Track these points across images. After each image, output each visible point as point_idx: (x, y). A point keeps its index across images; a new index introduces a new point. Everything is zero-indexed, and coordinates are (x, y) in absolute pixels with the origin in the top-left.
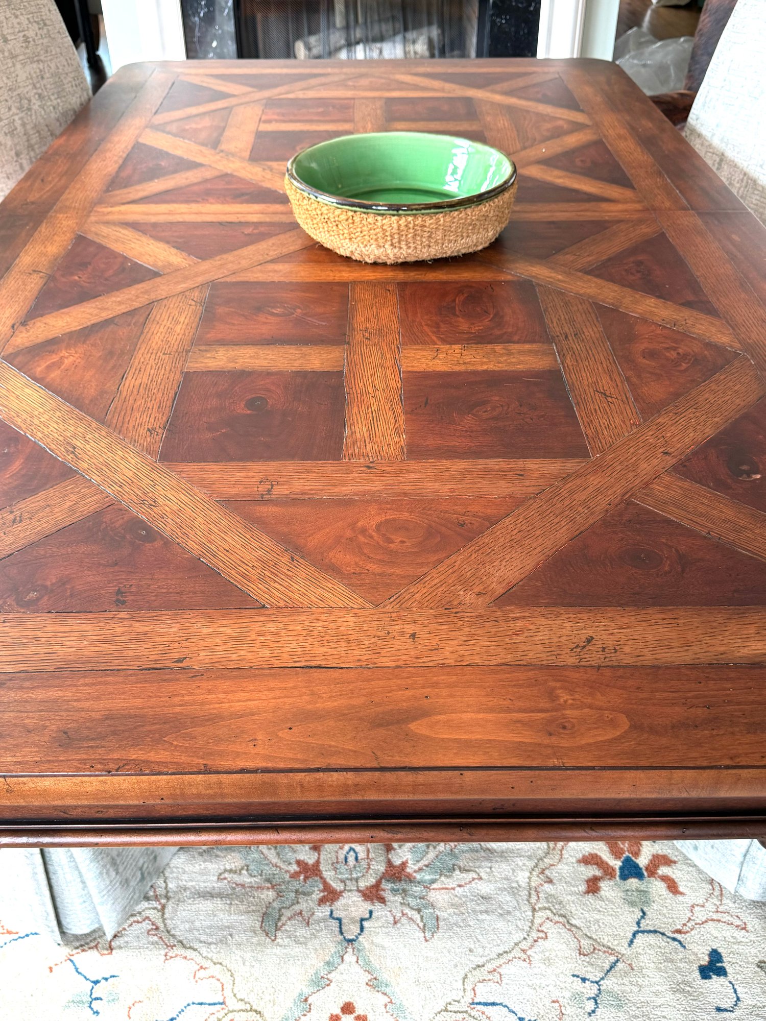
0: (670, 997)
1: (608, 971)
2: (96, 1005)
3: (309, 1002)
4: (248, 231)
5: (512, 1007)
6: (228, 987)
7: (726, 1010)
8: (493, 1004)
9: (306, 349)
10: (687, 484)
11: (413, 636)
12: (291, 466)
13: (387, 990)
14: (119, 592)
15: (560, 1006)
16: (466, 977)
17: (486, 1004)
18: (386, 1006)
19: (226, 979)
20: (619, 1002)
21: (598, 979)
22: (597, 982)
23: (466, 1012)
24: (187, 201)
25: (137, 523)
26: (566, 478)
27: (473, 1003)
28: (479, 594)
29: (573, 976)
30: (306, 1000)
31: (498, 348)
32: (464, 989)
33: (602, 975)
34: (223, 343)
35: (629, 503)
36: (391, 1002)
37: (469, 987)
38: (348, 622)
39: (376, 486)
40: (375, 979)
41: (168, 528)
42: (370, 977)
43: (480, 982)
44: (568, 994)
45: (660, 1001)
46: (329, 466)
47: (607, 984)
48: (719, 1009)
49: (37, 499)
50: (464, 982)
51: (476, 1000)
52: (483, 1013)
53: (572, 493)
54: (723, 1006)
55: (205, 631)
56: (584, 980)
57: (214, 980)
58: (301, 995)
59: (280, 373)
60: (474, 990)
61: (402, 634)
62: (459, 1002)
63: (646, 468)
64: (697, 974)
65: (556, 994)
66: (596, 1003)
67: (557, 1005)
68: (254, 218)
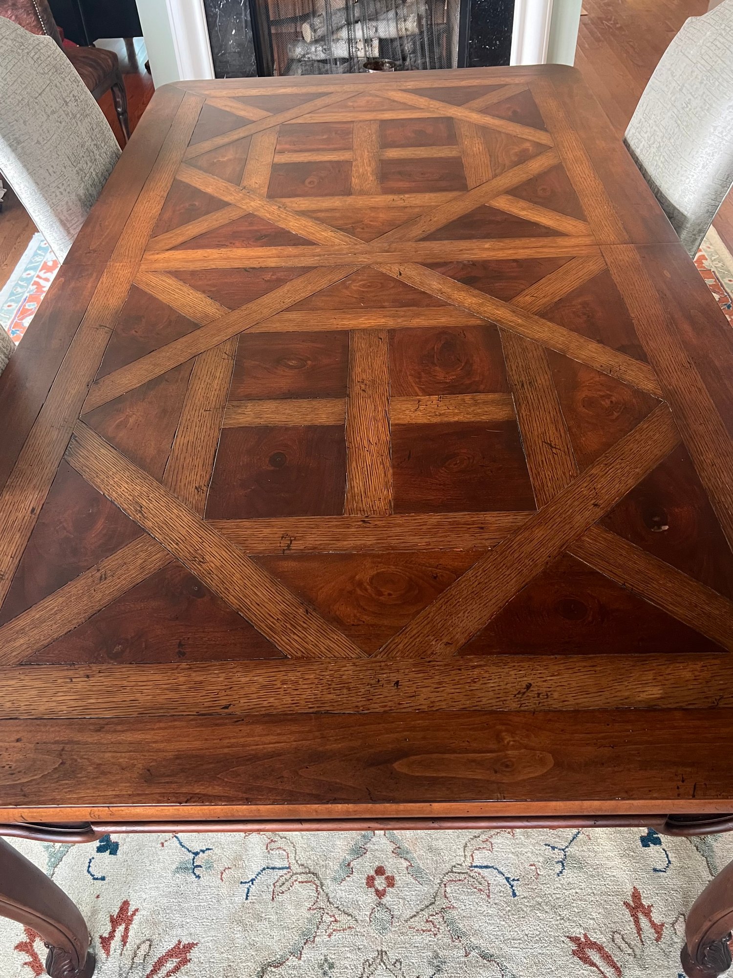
0: (617, 861)
1: (571, 841)
2: (197, 871)
3: (352, 865)
4: (268, 277)
5: (501, 869)
6: (292, 856)
7: (661, 871)
8: (487, 867)
9: (315, 403)
10: (610, 536)
11: (397, 683)
12: (305, 521)
13: (408, 856)
14: (180, 645)
15: (536, 869)
16: (465, 846)
17: (481, 867)
18: (407, 868)
19: (290, 849)
20: (580, 865)
21: (564, 848)
22: (563, 850)
23: (467, 873)
24: (219, 246)
25: (191, 580)
26: (517, 531)
27: (472, 866)
28: (447, 644)
29: (546, 845)
30: (349, 865)
31: (468, 398)
32: (465, 855)
33: (567, 844)
34: (250, 398)
35: (565, 556)
36: (411, 865)
37: (468, 854)
38: (348, 671)
39: (370, 541)
40: (399, 848)
41: (213, 583)
42: (395, 846)
43: (476, 849)
44: (541, 859)
45: (610, 864)
46: (334, 521)
47: (572, 850)
48: (655, 870)
49: (116, 557)
50: (464, 850)
51: (474, 864)
52: (479, 874)
53: (520, 545)
54: (658, 868)
55: (243, 680)
56: (553, 848)
57: (281, 852)
58: (344, 860)
59: (295, 428)
60: (472, 856)
61: (389, 682)
62: (461, 865)
63: (579, 520)
64: (639, 843)
65: (534, 859)
66: (563, 866)
67: (533, 868)
68: (272, 263)
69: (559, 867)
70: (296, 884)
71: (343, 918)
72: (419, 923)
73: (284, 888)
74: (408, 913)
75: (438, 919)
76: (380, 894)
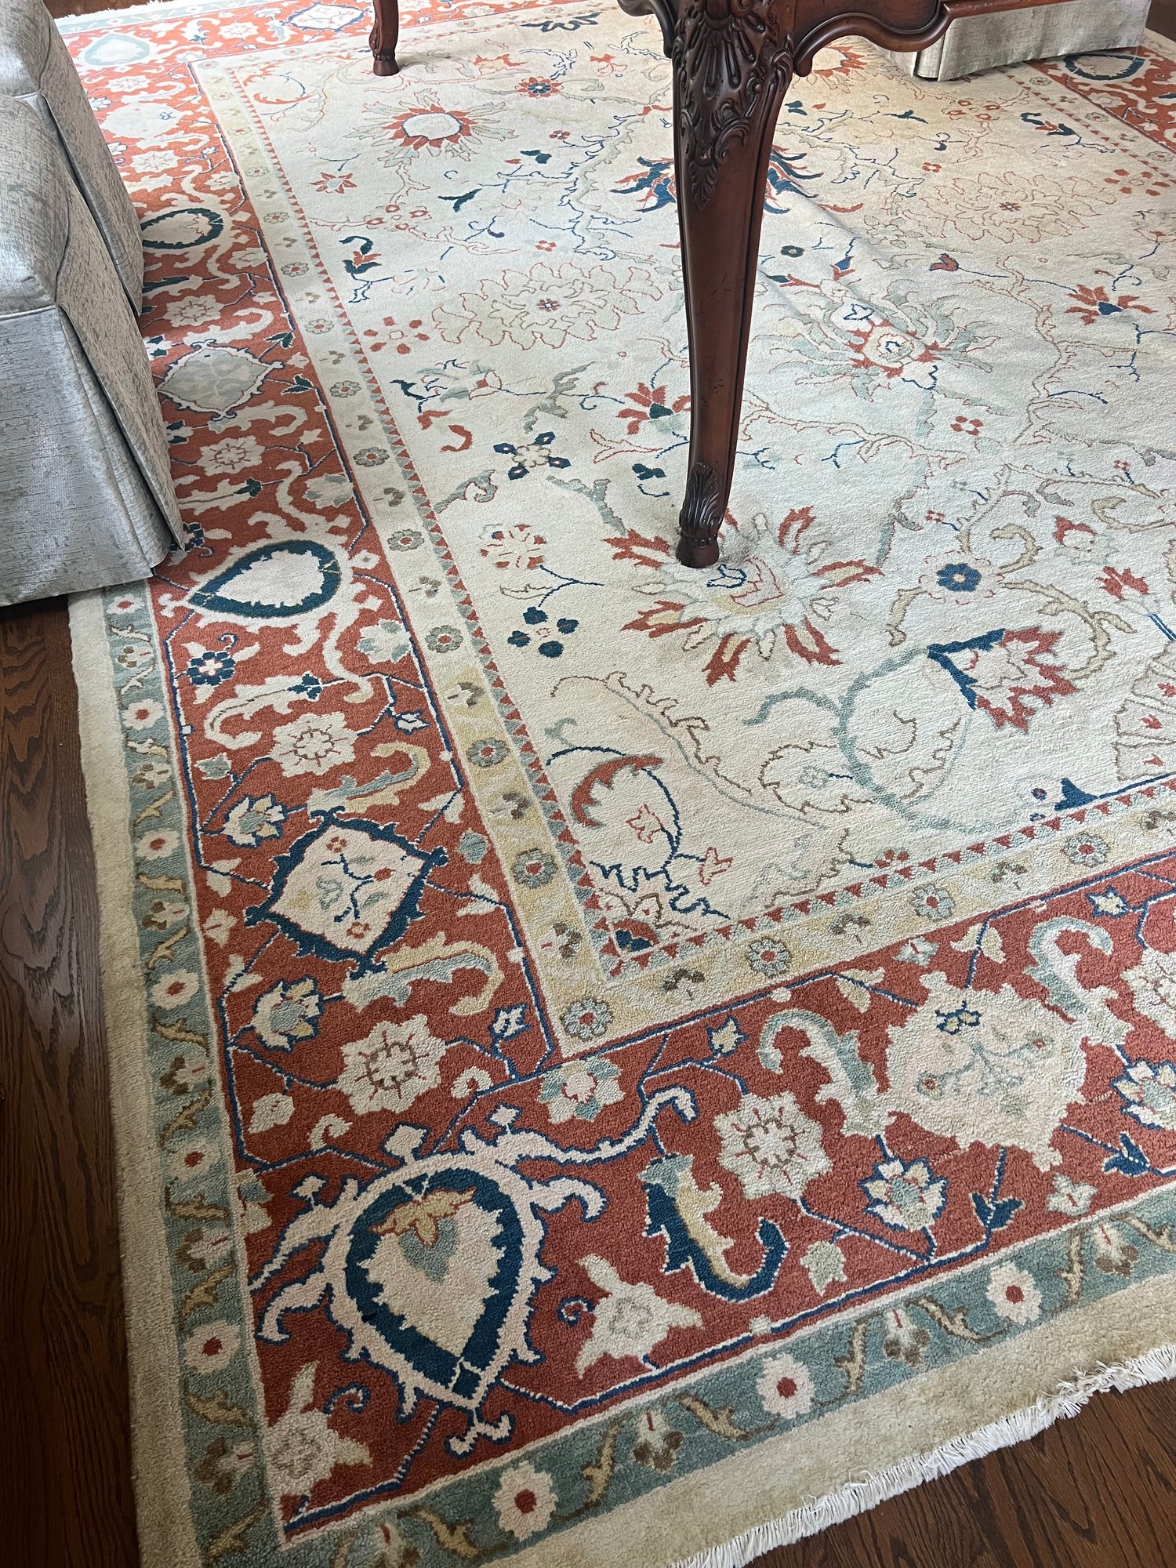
1: (1133, 359)
3: (929, 422)
5: (1080, 391)
13: (982, 403)
15: (1113, 382)
16: (1033, 385)
17: (1059, 394)
18: (987, 410)
21: (1128, 364)
22: (1129, 366)
23: (1048, 401)
29: (1110, 367)
30: (926, 422)
32: (1038, 390)
33: (1130, 361)
36: (990, 408)
37: (1040, 389)
44: (1114, 376)
47: (1137, 364)
50: (1034, 387)
51: (1051, 394)
52: (1061, 398)
56: (1119, 367)
58: (919, 421)
60: (1044, 389)
65: (1105, 378)
66: (1137, 375)
67: (1110, 383)
69: (1134, 377)
70: (883, 449)
71: (948, 455)
72: (1028, 438)
73: (871, 453)
74: (1011, 436)
75: (1044, 433)
76: (975, 432)
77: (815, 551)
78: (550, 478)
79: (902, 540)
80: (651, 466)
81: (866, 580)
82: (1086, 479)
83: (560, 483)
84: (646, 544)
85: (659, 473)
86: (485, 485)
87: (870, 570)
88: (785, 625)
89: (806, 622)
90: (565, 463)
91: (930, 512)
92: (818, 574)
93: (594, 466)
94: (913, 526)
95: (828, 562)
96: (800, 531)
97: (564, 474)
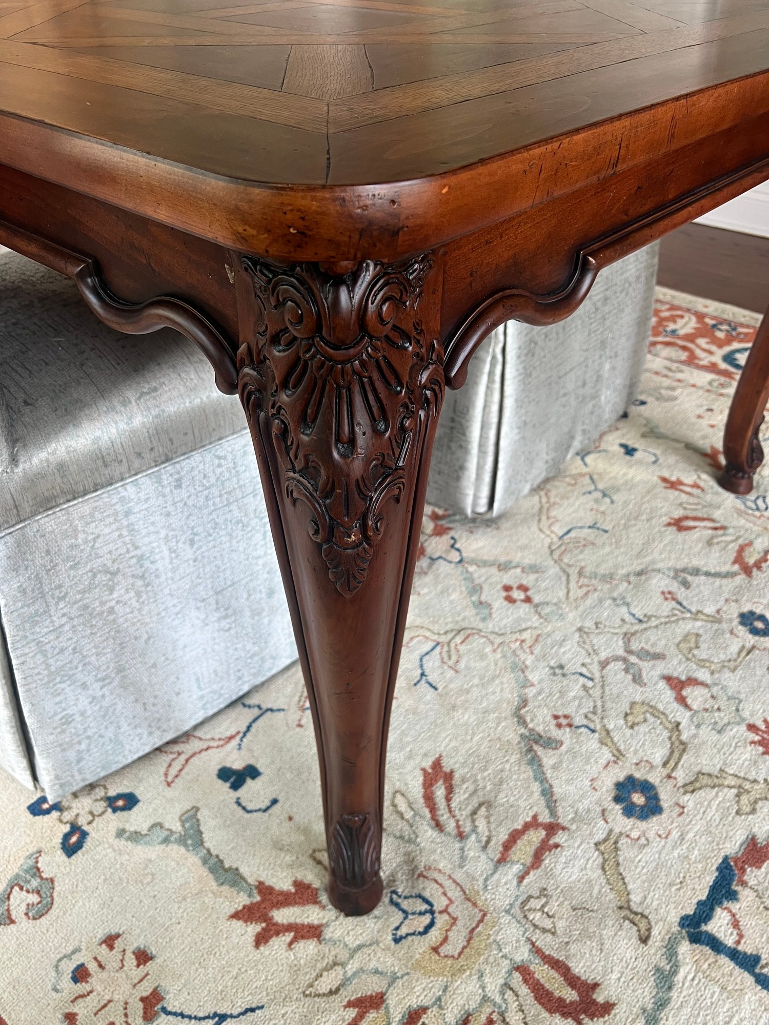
0: (632, 471)
5: (578, 526)
6: (428, 634)
7: (656, 461)
8: (569, 531)
13: (513, 564)
17: (566, 534)
18: (523, 571)
21: (594, 488)
23: (562, 544)
29: (583, 495)
30: (481, 603)
32: (548, 536)
33: (593, 485)
36: (523, 568)
37: (548, 532)
40: (500, 565)
42: (496, 567)
43: (549, 527)
44: (592, 503)
45: (630, 476)
47: (600, 487)
48: (653, 463)
50: (543, 532)
51: (560, 536)
52: (570, 538)
54: (653, 460)
56: (590, 493)
58: (474, 603)
60: (552, 532)
62: (553, 543)
64: (628, 456)
65: (588, 507)
66: (608, 497)
67: (594, 510)
71: (523, 635)
72: (576, 592)
74: (562, 594)
75: (584, 581)
76: (528, 600)
77: (481, 824)
78: (121, 833)
79: (555, 767)
80: (238, 765)
81: (557, 846)
82: (654, 622)
83: (136, 837)
84: (285, 900)
85: (252, 772)
86: (35, 883)
87: (552, 828)
88: (517, 969)
89: (537, 951)
90: (130, 801)
91: (556, 717)
92: (502, 860)
93: (169, 793)
94: (552, 744)
95: (503, 836)
96: (448, 799)
97: (137, 819)
